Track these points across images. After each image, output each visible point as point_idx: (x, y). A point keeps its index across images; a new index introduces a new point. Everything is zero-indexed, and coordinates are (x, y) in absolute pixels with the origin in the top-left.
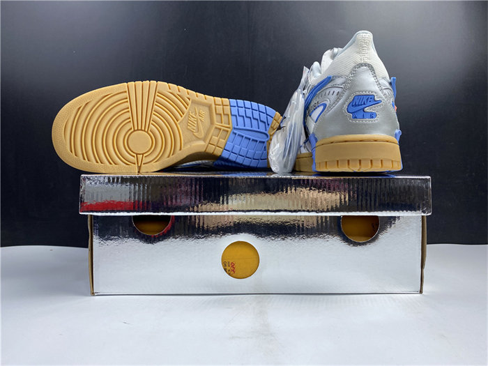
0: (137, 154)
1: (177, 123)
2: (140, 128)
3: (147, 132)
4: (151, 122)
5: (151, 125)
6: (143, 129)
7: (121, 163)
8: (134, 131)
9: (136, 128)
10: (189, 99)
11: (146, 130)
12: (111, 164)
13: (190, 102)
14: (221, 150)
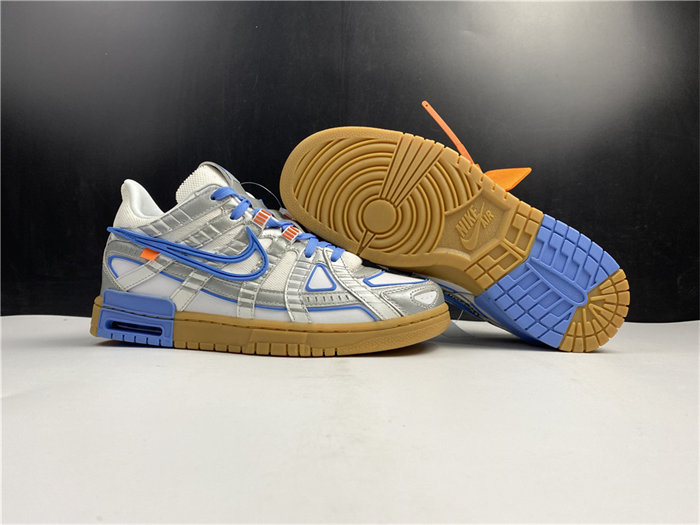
0: (368, 230)
1: (444, 213)
2: (389, 198)
3: (396, 207)
4: (408, 196)
5: (406, 202)
6: (393, 200)
7: (343, 231)
8: (381, 198)
9: (384, 196)
10: (479, 188)
11: (396, 204)
12: (330, 227)
13: (478, 192)
14: (492, 281)
